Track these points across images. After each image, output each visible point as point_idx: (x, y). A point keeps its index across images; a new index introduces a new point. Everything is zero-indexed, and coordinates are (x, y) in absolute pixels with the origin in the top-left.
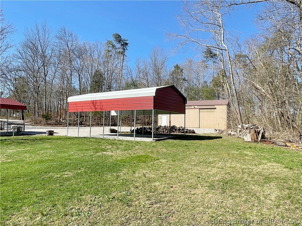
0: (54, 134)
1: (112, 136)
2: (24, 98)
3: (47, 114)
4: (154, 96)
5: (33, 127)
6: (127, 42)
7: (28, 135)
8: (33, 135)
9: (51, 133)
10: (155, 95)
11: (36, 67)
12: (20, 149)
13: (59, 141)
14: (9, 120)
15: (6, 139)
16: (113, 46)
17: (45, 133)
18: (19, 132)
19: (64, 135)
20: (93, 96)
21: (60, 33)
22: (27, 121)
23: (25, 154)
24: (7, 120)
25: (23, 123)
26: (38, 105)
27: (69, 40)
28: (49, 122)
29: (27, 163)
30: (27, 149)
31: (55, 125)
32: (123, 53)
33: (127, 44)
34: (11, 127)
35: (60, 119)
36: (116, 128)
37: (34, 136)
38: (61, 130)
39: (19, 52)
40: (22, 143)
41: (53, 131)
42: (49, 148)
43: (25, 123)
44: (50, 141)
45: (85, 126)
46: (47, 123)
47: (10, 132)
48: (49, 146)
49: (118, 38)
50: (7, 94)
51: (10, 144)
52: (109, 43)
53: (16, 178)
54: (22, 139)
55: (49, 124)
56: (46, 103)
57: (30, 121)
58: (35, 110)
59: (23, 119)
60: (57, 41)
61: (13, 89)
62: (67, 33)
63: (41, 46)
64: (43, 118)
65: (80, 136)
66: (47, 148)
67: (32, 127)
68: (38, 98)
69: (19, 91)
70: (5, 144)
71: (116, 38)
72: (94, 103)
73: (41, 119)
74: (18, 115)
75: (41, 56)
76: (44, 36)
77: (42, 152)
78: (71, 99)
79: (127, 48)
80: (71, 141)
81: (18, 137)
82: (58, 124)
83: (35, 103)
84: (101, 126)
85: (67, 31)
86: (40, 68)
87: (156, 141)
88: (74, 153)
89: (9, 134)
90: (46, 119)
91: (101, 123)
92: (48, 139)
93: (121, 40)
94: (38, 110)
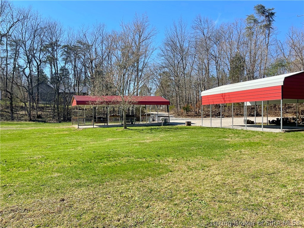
0: (191, 125)
1: (242, 127)
2: (168, 92)
3: (187, 106)
4: (282, 86)
5: (177, 118)
6: (273, 11)
7: (172, 125)
8: (175, 125)
9: (189, 124)
10: (283, 84)
11: (176, 62)
12: (167, 134)
13: (193, 130)
14: (159, 113)
15: (158, 128)
16: (255, 21)
17: (184, 124)
18: (166, 123)
19: (200, 125)
20: (222, 89)
21: (196, 22)
22: (171, 113)
23: (171, 138)
24: (157, 113)
25: (168, 115)
26: (179, 98)
27: (204, 27)
28: (190, 113)
29: (171, 142)
30: (171, 135)
31: (194, 116)
32: (268, 26)
33: (272, 14)
34: (161, 119)
35: (199, 110)
36: (252, 119)
37: (177, 126)
38: (198, 121)
39: (162, 50)
40: (168, 131)
41: (191, 122)
42: (186, 135)
43: (170, 115)
44: (187, 129)
45: (223, 117)
46: (187, 114)
47: (160, 123)
48: (186, 133)
49: (262, 10)
50: (155, 89)
51: (160, 131)
52: (250, 18)
53: (166, 148)
54: (168, 128)
55: (189, 116)
56: (185, 96)
57: (174, 113)
58: (177, 102)
59: (168, 112)
60: (193, 31)
61: (159, 84)
62: (202, 21)
63: (179, 42)
64: (184, 110)
65: (212, 126)
66: (184, 135)
67: (175, 118)
68: (179, 91)
69: (164, 86)
70: (158, 131)
71: (258, 10)
72: (223, 95)
73: (182, 110)
74: (164, 107)
75: (179, 52)
76: (181, 31)
77: (181, 136)
78: (204, 93)
79: (274, 19)
80: (202, 130)
81: (165, 126)
82: (197, 115)
83: (177, 97)
84: (240, 117)
85: (203, 18)
86: (179, 62)
87: (285, 132)
88: (202, 138)
89: (159, 124)
90: (187, 111)
91: (241, 113)
92: (186, 128)
93: (265, 11)
94: (180, 103)
